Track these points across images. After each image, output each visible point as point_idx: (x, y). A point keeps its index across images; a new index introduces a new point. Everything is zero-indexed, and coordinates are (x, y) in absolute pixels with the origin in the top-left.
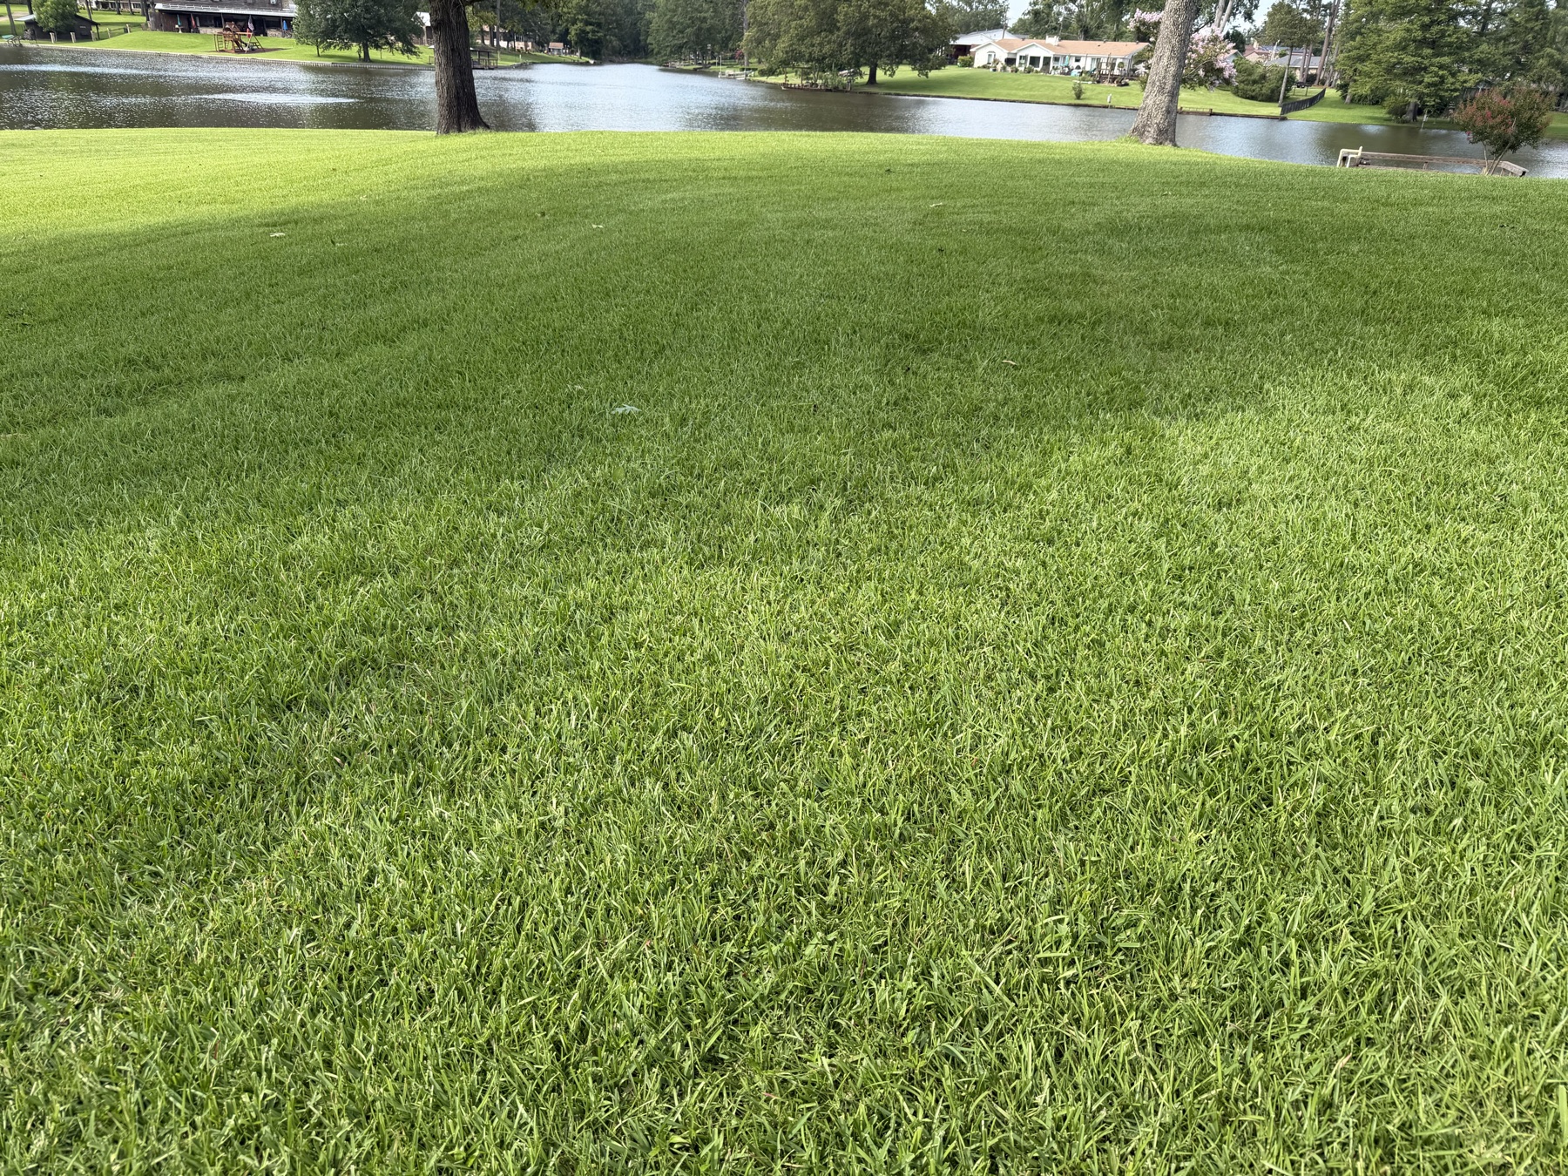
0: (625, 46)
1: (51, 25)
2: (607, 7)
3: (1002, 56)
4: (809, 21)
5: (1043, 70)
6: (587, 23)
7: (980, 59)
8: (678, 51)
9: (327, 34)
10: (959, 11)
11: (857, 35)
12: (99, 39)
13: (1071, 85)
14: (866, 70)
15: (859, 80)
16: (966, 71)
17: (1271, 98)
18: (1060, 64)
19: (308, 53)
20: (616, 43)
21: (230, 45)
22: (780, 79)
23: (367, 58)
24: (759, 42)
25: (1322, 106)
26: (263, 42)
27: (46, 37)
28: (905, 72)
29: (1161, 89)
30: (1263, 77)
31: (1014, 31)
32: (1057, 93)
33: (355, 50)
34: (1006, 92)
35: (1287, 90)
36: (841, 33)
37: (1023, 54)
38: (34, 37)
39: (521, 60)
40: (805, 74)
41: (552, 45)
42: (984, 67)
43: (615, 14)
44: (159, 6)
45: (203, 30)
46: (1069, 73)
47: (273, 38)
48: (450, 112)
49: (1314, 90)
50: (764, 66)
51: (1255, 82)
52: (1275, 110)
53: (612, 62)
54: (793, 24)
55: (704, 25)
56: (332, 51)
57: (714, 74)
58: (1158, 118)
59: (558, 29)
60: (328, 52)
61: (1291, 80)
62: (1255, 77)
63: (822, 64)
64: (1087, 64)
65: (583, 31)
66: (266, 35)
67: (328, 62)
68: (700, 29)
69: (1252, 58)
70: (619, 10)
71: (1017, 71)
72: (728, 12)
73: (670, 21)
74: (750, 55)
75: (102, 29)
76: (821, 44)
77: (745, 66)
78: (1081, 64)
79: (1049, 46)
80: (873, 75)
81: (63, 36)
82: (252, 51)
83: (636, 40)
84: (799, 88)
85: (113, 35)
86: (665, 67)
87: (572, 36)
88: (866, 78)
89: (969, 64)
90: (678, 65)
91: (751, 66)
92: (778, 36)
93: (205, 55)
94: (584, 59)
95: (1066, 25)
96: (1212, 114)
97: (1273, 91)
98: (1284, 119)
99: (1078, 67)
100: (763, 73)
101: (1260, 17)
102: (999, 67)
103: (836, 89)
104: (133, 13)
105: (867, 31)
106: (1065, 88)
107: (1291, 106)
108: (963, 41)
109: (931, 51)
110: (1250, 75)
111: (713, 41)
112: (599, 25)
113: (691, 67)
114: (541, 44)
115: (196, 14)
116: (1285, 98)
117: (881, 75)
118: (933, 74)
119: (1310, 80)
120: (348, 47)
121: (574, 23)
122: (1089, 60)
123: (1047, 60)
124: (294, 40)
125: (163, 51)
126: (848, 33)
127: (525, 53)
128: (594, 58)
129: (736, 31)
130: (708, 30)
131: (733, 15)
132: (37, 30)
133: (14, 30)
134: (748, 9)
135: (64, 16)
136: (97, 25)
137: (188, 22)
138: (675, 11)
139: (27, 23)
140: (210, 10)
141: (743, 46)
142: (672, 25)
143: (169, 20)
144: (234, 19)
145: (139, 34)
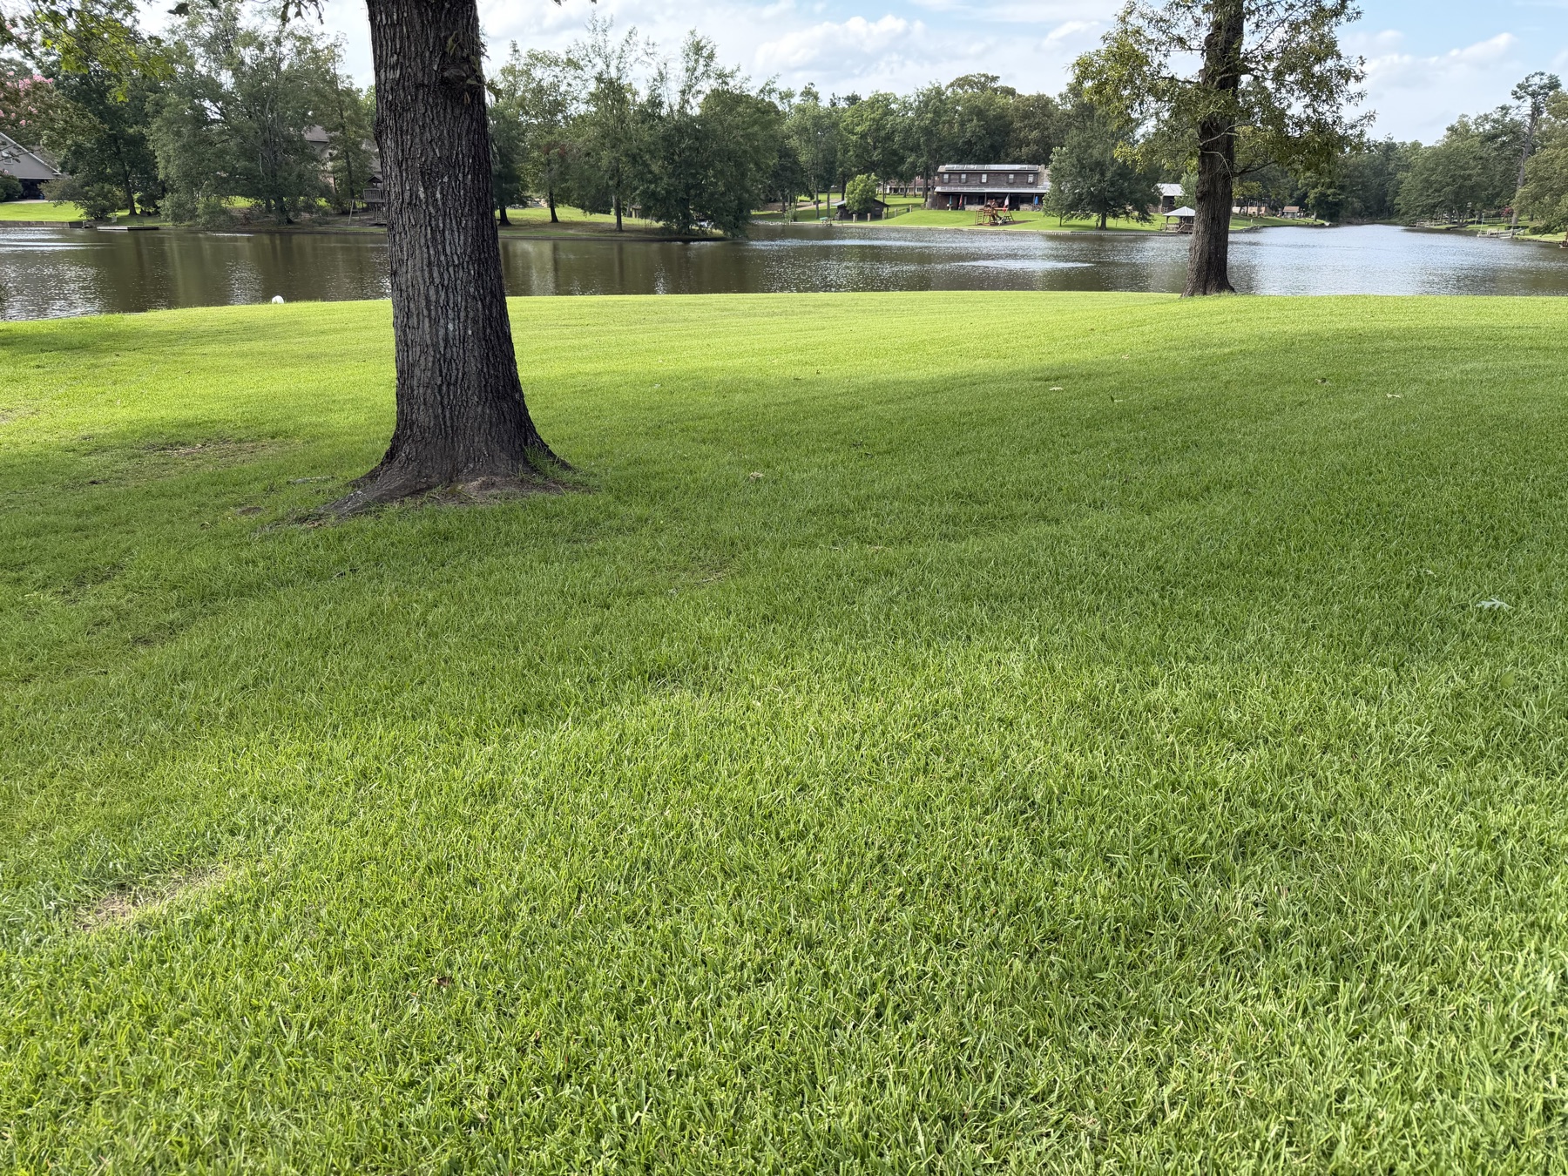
0: (1367, 208)
1: (855, 208)
2: (1353, 170)
6: (1329, 187)
8: (1431, 211)
9: (1073, 206)
12: (887, 218)
19: (1052, 224)
20: (1358, 204)
21: (987, 219)
22: (1559, 238)
23: (1103, 227)
24: (1537, 198)
26: (1016, 215)
27: (849, 217)
33: (1094, 220)
38: (841, 218)
39: (1252, 224)
41: (1287, 209)
43: (1361, 176)
44: (938, 189)
45: (968, 207)
47: (1025, 211)
50: (1538, 224)
53: (1350, 223)
55: (1467, 183)
56: (1075, 221)
57: (1473, 234)
59: (1296, 194)
60: (1069, 223)
65: (1324, 195)
66: (1018, 209)
67: (1068, 231)
68: (1462, 187)
72: (1500, 168)
73: (1426, 180)
74: (1521, 212)
75: (891, 210)
77: (1513, 224)
81: (862, 216)
82: (1005, 223)
83: (1382, 201)
85: (898, 214)
86: (1412, 227)
87: (1310, 200)
90: (1427, 225)
91: (1521, 224)
93: (966, 229)
94: (1320, 221)
100: (1536, 231)
104: (915, 196)
111: (1476, 199)
112: (1342, 187)
113: (1444, 227)
114: (1275, 208)
115: (965, 194)
120: (1088, 217)
121: (1314, 187)
124: (1042, 213)
125: (933, 226)
127: (1258, 218)
128: (1329, 220)
129: (1509, 185)
130: (1472, 188)
131: (1504, 173)
132: (844, 212)
133: (828, 213)
134: (1527, 166)
135: (866, 201)
136: (888, 206)
137: (955, 201)
138: (1433, 170)
139: (839, 207)
140: (978, 190)
141: (1514, 203)
142: (1428, 184)
143: (943, 201)
144: (994, 196)
145: (916, 214)
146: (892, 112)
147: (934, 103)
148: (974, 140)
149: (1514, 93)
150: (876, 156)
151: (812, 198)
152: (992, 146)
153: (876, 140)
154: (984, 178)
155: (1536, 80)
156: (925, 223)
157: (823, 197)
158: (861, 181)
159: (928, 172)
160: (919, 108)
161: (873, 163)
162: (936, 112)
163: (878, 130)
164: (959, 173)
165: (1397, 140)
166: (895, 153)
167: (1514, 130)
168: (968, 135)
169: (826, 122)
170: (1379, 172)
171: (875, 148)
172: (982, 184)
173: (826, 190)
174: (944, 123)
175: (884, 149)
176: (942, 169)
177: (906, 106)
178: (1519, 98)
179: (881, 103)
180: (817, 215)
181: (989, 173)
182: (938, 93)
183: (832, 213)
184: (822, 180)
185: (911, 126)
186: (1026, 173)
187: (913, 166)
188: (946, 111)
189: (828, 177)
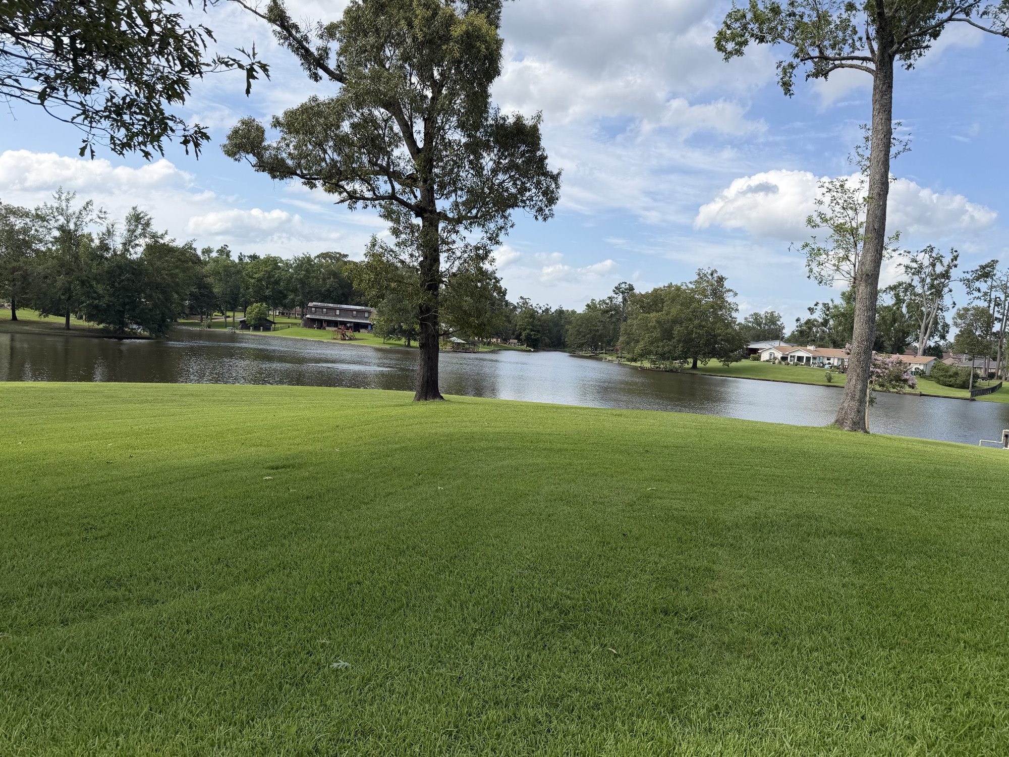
0: (552, 343)
1: (252, 323)
2: (545, 322)
3: (779, 355)
4: (657, 334)
5: (806, 364)
6: (532, 330)
7: (765, 356)
8: (581, 346)
9: (390, 333)
10: (754, 328)
11: (685, 342)
12: (274, 330)
13: (824, 374)
14: (691, 360)
15: (686, 366)
16: (756, 363)
17: (963, 386)
18: (817, 361)
19: (379, 342)
20: (547, 340)
21: (339, 336)
22: (638, 364)
23: (409, 346)
24: (628, 343)
25: (1001, 392)
26: (357, 335)
27: (248, 328)
28: (714, 363)
29: (853, 398)
30: (956, 374)
31: (790, 340)
32: (815, 378)
33: (403, 341)
34: (780, 376)
35: (974, 382)
36: (675, 340)
37: (792, 354)
38: (242, 328)
39: (492, 348)
40: (653, 362)
41: (511, 341)
42: (767, 361)
43: (548, 326)
44: (308, 316)
45: (327, 328)
46: (823, 366)
47: (363, 333)
48: (422, 389)
49: (994, 383)
50: (629, 356)
51: (950, 376)
52: (967, 394)
53: (544, 350)
54: (647, 335)
55: (597, 333)
56: (391, 341)
57: (600, 359)
58: (852, 415)
59: (516, 333)
60: (388, 342)
61: (976, 376)
62: (951, 373)
63: (663, 356)
64: (836, 362)
65: (529, 334)
66: (359, 332)
67: (388, 347)
68: (595, 335)
69: (947, 361)
70: (551, 324)
71: (788, 364)
72: (612, 327)
73: (578, 331)
74: (623, 349)
75: (277, 326)
76: (663, 346)
77: (620, 355)
78: (831, 361)
79: (809, 351)
80: (695, 364)
81: (256, 328)
82: (350, 339)
83: (559, 339)
84: (649, 370)
85: (282, 329)
86: (574, 354)
87: (523, 337)
88: (691, 365)
89: (758, 359)
90: (581, 353)
91: (623, 356)
92: (638, 341)
93: (325, 341)
94: (528, 348)
95: (822, 339)
96: (921, 395)
97: (964, 382)
98: (974, 400)
99: (829, 364)
100: (628, 360)
101: (951, 337)
102: (777, 361)
103: (671, 371)
104: (296, 318)
105: (692, 340)
106: (821, 375)
107: (978, 392)
108: (753, 346)
109: (732, 351)
110: (947, 372)
111: (602, 342)
112: (538, 331)
113: (588, 355)
114: (505, 340)
115: (326, 321)
116: (973, 386)
117: (699, 364)
118: (733, 364)
119: (991, 376)
120: (399, 339)
121: (525, 330)
122: (836, 361)
123: (808, 359)
124: (373, 335)
125: (304, 338)
126: (679, 341)
127: (496, 345)
128: (534, 348)
129: (615, 337)
130: (600, 336)
131: (614, 329)
132: (245, 325)
133: (233, 325)
134: (623, 326)
135: (260, 319)
136: (275, 323)
137: (321, 324)
138: (581, 326)
139: (241, 322)
140: (334, 319)
141: (619, 345)
142: (579, 332)
143: (312, 323)
144: (344, 323)
145: (295, 329)
146: (279, 268)
147: (305, 264)
148: (331, 289)
149: (614, 291)
150: (267, 292)
151: (223, 314)
152: (343, 294)
153: (268, 283)
154: (338, 312)
155: (623, 286)
156: (299, 336)
157: (228, 314)
158: (257, 307)
159: (303, 305)
160: (296, 267)
161: (266, 297)
162: (307, 271)
163: (269, 277)
164: (322, 308)
165: (564, 309)
166: (281, 292)
167: (616, 308)
168: (328, 286)
169: (233, 270)
170: (557, 324)
171: (267, 288)
172: (336, 316)
173: (233, 309)
174: (313, 277)
175: (273, 289)
176: (310, 304)
177: (287, 265)
178: (617, 294)
179: (273, 262)
180: (225, 325)
181: (340, 309)
182: (309, 260)
183: (236, 325)
184: (230, 303)
185: (291, 277)
186: (364, 311)
187: (293, 300)
188: (314, 271)
189: (234, 303)
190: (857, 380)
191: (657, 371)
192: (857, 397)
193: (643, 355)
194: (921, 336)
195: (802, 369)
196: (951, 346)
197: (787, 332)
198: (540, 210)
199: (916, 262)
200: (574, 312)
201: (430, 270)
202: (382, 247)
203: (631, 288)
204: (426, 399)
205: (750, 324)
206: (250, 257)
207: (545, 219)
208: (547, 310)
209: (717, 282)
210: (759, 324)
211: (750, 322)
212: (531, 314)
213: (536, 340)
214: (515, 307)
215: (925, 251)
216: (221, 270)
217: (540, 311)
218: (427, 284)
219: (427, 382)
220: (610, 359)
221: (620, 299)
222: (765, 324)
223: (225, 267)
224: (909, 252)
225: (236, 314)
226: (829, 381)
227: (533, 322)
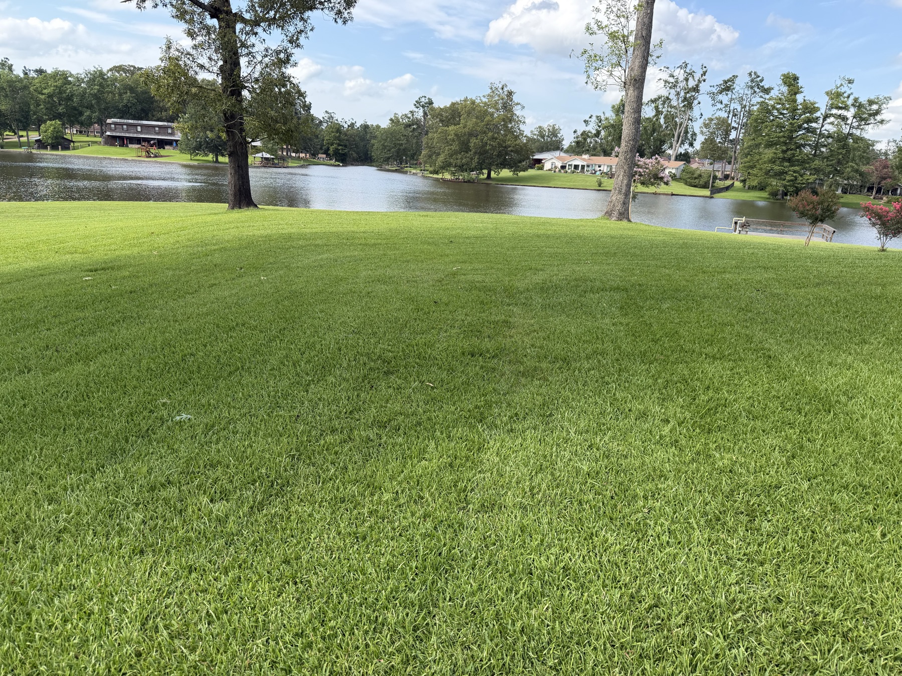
0: (360, 157)
1: (49, 142)
2: (351, 137)
3: (559, 164)
4: (455, 147)
5: (581, 172)
6: (339, 145)
7: (547, 166)
8: (387, 160)
9: (197, 148)
10: (538, 140)
11: (481, 154)
12: (74, 149)
13: (595, 179)
14: (485, 171)
15: (482, 177)
16: (540, 172)
17: (705, 186)
18: (590, 169)
19: (186, 158)
20: (355, 155)
21: (144, 154)
22: (440, 176)
23: (217, 161)
24: (430, 156)
25: (733, 191)
26: (162, 152)
27: (45, 148)
28: (506, 173)
30: (700, 176)
31: (567, 151)
32: (588, 184)
33: (211, 157)
34: (560, 183)
35: (713, 182)
36: (472, 153)
37: (570, 163)
38: (39, 148)
39: (302, 163)
40: (453, 174)
41: (320, 156)
42: (549, 170)
43: (354, 141)
44: (108, 133)
45: (130, 146)
46: (595, 173)
47: (168, 150)
48: (235, 198)
49: (728, 183)
50: (431, 169)
51: (696, 178)
52: (707, 192)
53: (352, 165)
54: (447, 148)
55: (401, 147)
56: (198, 157)
57: (406, 173)
58: (619, 207)
59: (324, 148)
60: (195, 158)
61: (715, 178)
62: (696, 175)
63: (462, 168)
64: (605, 169)
65: (337, 149)
66: (164, 148)
67: (196, 163)
68: (399, 149)
69: (694, 166)
70: (357, 138)
71: (566, 172)
72: (415, 141)
73: (383, 145)
74: (426, 162)
75: (76, 144)
76: (462, 159)
77: (423, 168)
78: (602, 168)
79: (584, 160)
80: (489, 174)
81: (54, 147)
82: (156, 156)
83: (366, 154)
84: (449, 181)
85: (82, 147)
86: (380, 168)
87: (331, 151)
88: (486, 176)
89: (541, 168)
90: (387, 167)
91: (426, 168)
92: (439, 154)
93: (130, 158)
94: (337, 163)
95: (595, 148)
96: (673, 195)
97: (706, 183)
98: (712, 197)
99: (600, 170)
100: (431, 173)
101: (698, 145)
102: (557, 170)
103: (469, 181)
104: (95, 136)
105: (486, 152)
106: (593, 181)
107: (716, 191)
108: (537, 157)
109: (520, 162)
110: (693, 174)
111: (406, 156)
112: (345, 146)
113: (394, 169)
114: (314, 155)
115: (127, 138)
116: (712, 186)
117: (493, 175)
118: (521, 174)
119: (726, 177)
120: (207, 155)
121: (332, 144)
122: (606, 167)
123: (583, 167)
125: (107, 156)
126: (475, 153)
127: (305, 160)
128: (342, 162)
129: (418, 152)
130: (404, 150)
131: (417, 142)
132: (41, 144)
133: (28, 144)
134: (424, 140)
135: (56, 138)
136: (73, 142)
137: (123, 142)
138: (386, 140)
139: (36, 141)
140: (135, 135)
141: (422, 158)
142: (384, 147)
143: (113, 141)
144: (147, 140)
145: (95, 148)
146: (70, 83)
147: (98, 78)
148: (129, 105)
149: (415, 105)
150: (61, 109)
151: (15, 134)
152: (142, 110)
153: (60, 99)
154: (139, 129)
155: (423, 100)
156: (101, 154)
157: (21, 133)
158: (51, 125)
159: (101, 122)
160: (88, 82)
161: (60, 114)
162: (101, 85)
163: (60, 93)
164: (122, 124)
165: (369, 123)
166: (75, 108)
167: (417, 122)
168: (125, 101)
169: (19, 85)
170: (363, 139)
171: (60, 105)
172: (138, 132)
173: (25, 128)
174: (109, 92)
175: (67, 106)
176: (109, 121)
177: (79, 80)
178: (417, 107)
179: (62, 77)
180: (20, 145)
181: (142, 126)
182: (101, 74)
183: (31, 144)
184: (21, 122)
185: (84, 92)
186: (167, 127)
187: (90, 117)
188: (108, 86)
189: (25, 121)
190: (624, 176)
191: (456, 182)
192: (623, 191)
193: (445, 167)
194: (674, 143)
195: (579, 178)
196: (697, 153)
197: (566, 144)
198: (339, 13)
199: (673, 76)
200: (378, 127)
201: (231, 75)
202: (178, 50)
203: (431, 103)
204: (240, 208)
205: (535, 137)
206: (36, 71)
207: (345, 23)
208: (352, 125)
209: (508, 96)
210: (543, 137)
211: (535, 135)
212: (337, 129)
213: (344, 154)
214: (321, 122)
215: (681, 67)
216: (5, 85)
217: (346, 126)
218: (229, 90)
219: (240, 190)
220: (414, 171)
221: (420, 114)
222: (548, 136)
223: (8, 82)
224: (668, 68)
225: (30, 133)
226: (600, 186)
227: (339, 136)
